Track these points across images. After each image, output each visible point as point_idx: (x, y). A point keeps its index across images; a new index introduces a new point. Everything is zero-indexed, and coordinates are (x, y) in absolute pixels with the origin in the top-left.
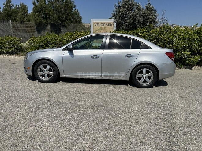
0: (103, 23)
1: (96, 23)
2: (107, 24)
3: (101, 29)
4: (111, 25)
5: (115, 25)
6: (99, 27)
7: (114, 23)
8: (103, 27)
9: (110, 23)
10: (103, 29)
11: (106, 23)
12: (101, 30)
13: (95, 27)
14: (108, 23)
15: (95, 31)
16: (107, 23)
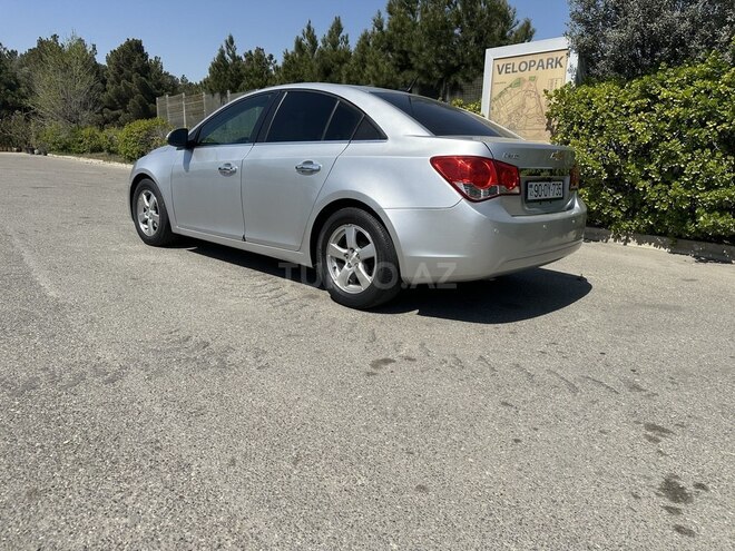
0: (528, 59)
1: (501, 63)
2: (541, 60)
3: (518, 83)
4: (558, 62)
5: (574, 60)
6: (511, 78)
7: (568, 55)
8: (526, 75)
9: (555, 55)
10: (526, 84)
11: (537, 58)
12: (517, 90)
13: (499, 78)
14: (545, 57)
15: (496, 94)
16: (540, 56)
